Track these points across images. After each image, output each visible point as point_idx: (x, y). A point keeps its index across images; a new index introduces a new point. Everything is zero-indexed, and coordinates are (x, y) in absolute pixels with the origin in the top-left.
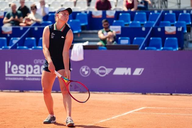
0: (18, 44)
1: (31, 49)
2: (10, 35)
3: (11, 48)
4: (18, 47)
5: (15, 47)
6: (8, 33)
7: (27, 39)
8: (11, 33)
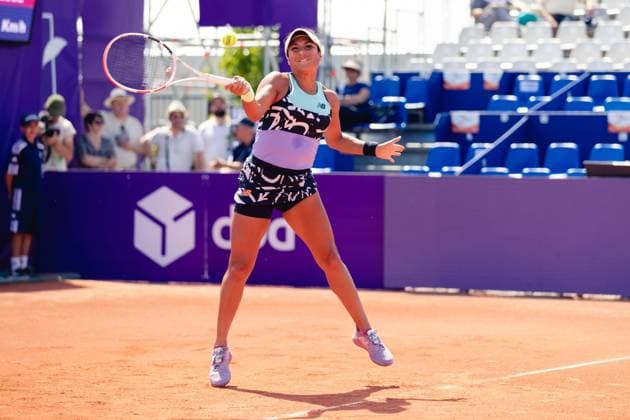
0: (484, 162)
1: (518, 176)
2: (474, 135)
3: (464, 173)
4: (484, 170)
5: (476, 169)
6: (469, 130)
7: (514, 146)
8: (476, 130)
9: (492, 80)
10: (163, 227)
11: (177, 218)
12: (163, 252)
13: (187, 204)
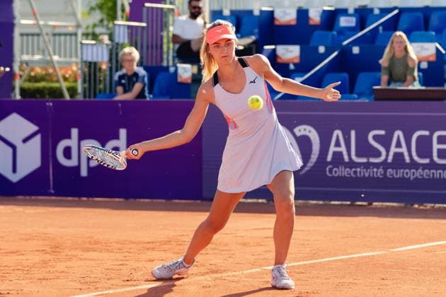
9: (315, 16)
10: (14, 147)
11: (25, 140)
12: (14, 170)
13: (34, 128)
